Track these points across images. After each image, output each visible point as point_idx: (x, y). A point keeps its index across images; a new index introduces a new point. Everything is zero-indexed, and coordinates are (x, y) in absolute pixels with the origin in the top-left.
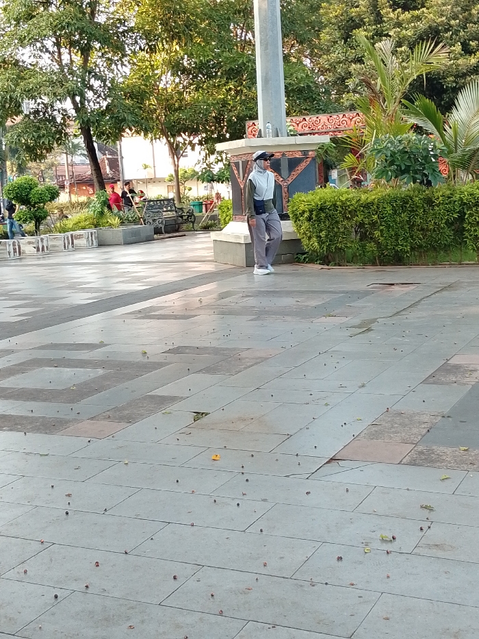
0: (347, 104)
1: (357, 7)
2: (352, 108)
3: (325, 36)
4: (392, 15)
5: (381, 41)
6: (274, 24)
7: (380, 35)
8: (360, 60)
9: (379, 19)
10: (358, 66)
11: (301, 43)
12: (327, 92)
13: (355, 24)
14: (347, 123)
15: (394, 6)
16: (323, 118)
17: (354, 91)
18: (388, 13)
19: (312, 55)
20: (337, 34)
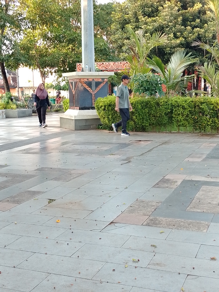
0: (122, 58)
1: (128, 14)
2: (124, 59)
3: (113, 27)
4: (143, 19)
5: (138, 30)
6: (90, 20)
7: (137, 28)
8: (128, 38)
9: (137, 20)
10: (128, 41)
11: (102, 29)
12: (114, 52)
13: (126, 22)
14: (122, 66)
15: (145, 15)
16: (112, 63)
17: (126, 52)
18: (141, 18)
19: (107, 35)
20: (119, 26)
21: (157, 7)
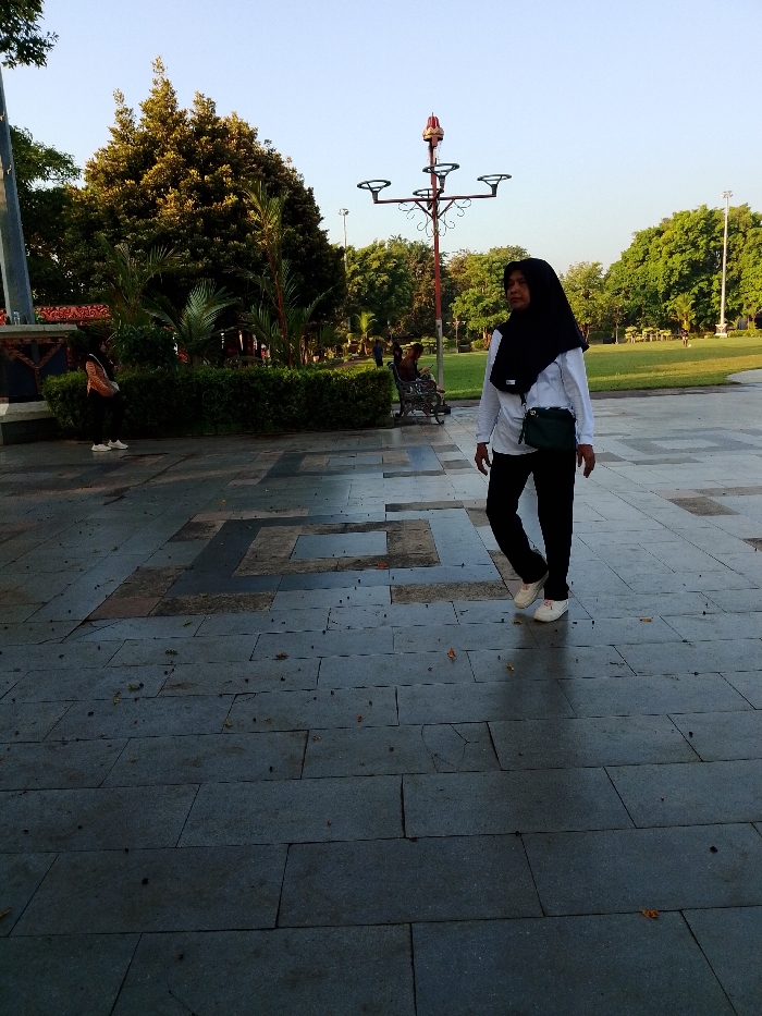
4: (128, 221)
5: (120, 243)
7: (118, 238)
8: (101, 258)
9: (116, 223)
10: (101, 264)
12: (76, 287)
15: (130, 212)
20: (80, 234)
21: (154, 199)
